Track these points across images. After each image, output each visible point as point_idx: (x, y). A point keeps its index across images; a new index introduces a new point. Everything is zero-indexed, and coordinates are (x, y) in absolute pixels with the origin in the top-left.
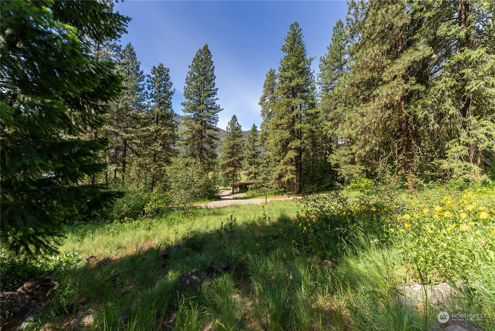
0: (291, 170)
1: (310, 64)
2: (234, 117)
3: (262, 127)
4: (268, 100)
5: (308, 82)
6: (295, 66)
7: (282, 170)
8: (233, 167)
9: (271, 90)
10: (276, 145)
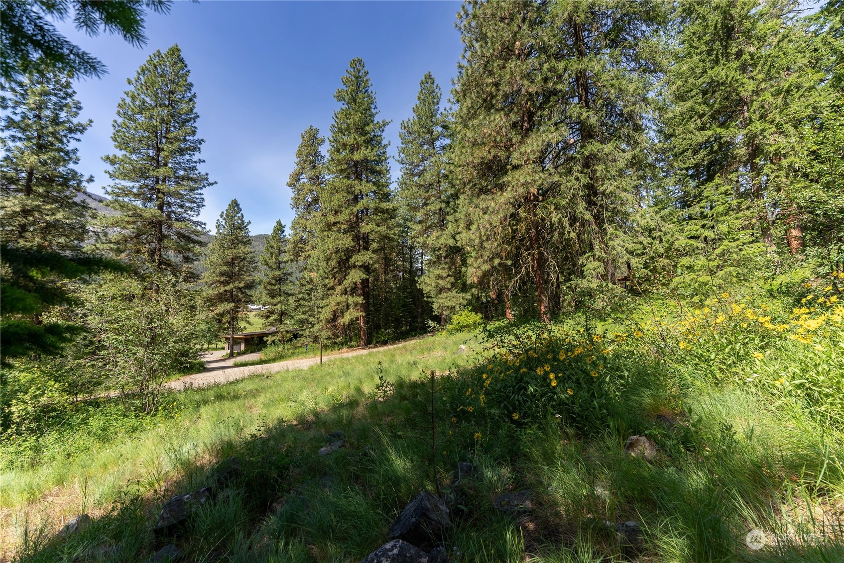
0: (356, 305)
1: (383, 130)
2: (235, 205)
3: (293, 228)
4: (305, 180)
5: (381, 159)
6: (361, 129)
7: (338, 304)
8: (233, 302)
9: (310, 163)
10: (328, 260)
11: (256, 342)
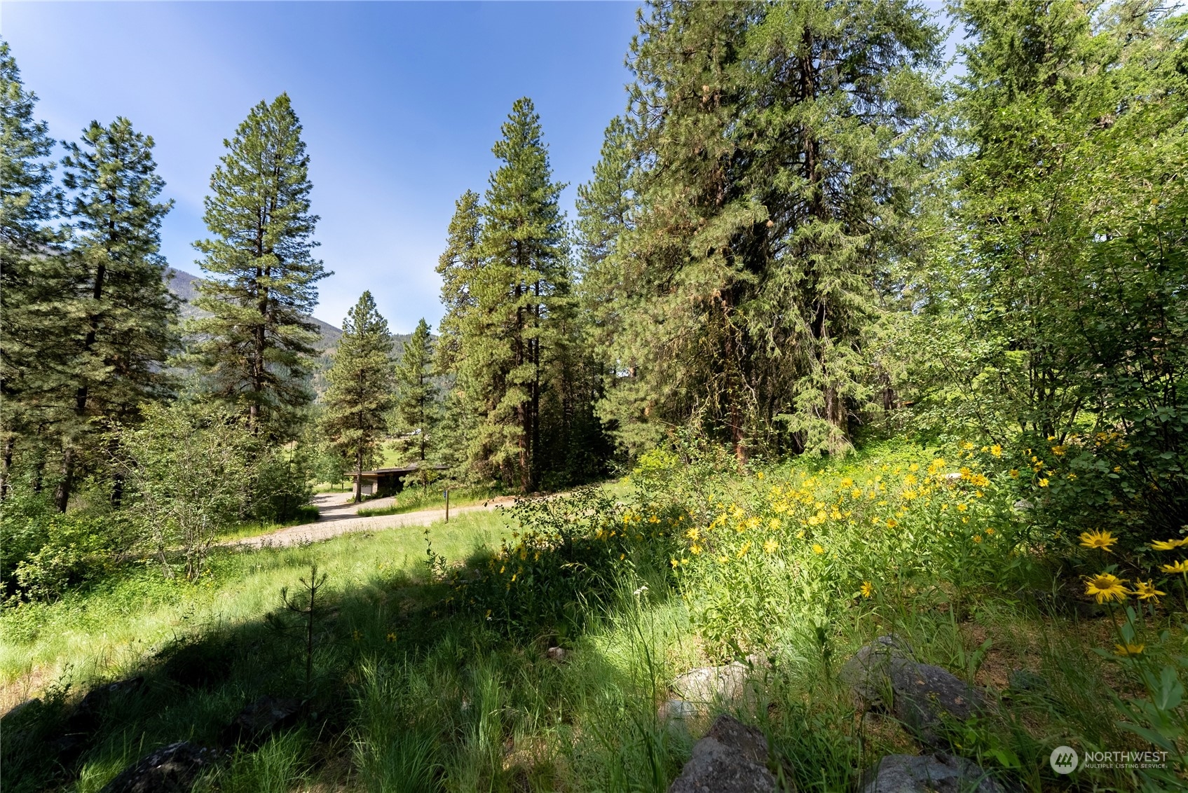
0: (514, 436)
1: (558, 196)
2: (367, 298)
3: (443, 329)
4: (461, 264)
5: (552, 236)
6: (525, 196)
7: (491, 435)
8: (362, 428)
9: (467, 241)
10: (478, 375)
11: (390, 483)
